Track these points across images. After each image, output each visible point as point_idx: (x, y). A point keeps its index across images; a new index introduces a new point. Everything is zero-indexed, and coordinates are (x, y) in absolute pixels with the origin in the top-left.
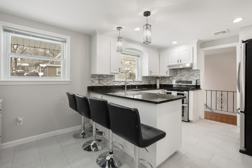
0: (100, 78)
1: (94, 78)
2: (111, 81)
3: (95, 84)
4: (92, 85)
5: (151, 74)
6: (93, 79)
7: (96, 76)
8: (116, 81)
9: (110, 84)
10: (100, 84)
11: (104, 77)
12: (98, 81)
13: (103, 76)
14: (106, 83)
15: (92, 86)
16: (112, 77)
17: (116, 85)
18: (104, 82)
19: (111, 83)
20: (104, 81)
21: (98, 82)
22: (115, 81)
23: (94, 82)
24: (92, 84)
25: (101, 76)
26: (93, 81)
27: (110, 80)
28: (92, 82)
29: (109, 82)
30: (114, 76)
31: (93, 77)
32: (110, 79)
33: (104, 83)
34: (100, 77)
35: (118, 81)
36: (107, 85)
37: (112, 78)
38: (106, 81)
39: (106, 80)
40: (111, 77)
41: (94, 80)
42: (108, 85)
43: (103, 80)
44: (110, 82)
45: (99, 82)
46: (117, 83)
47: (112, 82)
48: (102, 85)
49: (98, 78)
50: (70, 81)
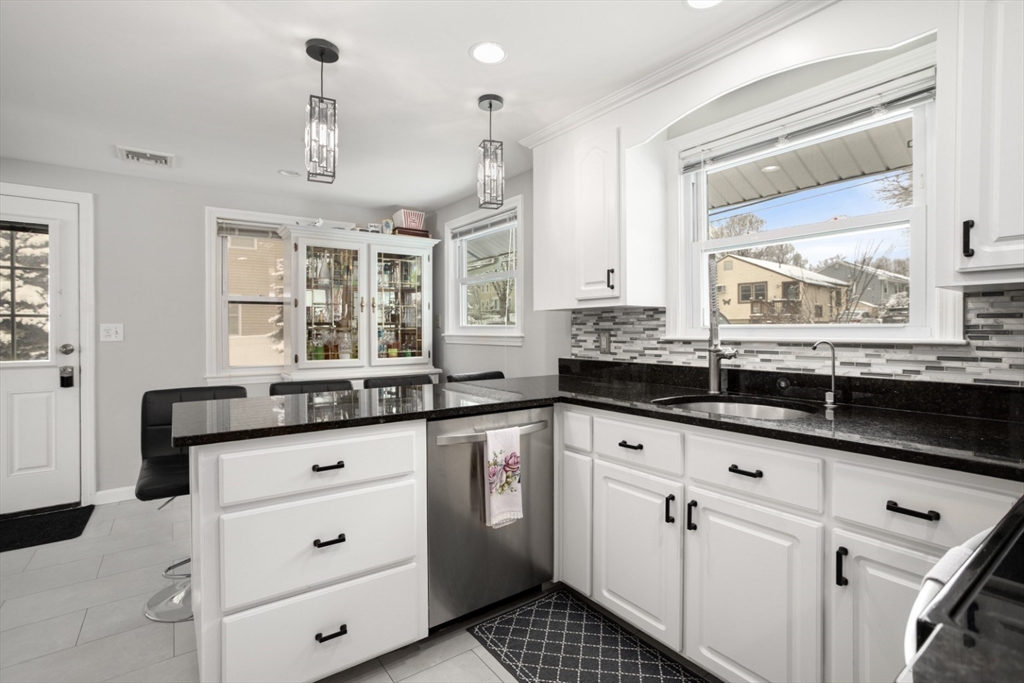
0: (603, 325)
1: (582, 327)
2: (650, 338)
3: (585, 349)
4: (576, 355)
5: (972, 264)
6: (577, 329)
7: (586, 318)
8: (679, 341)
9: (642, 355)
10: (603, 353)
11: (617, 320)
12: (595, 338)
13: (612, 315)
14: (626, 348)
15: (573, 357)
16: (656, 316)
17: (678, 361)
18: (616, 344)
19: (647, 352)
20: (619, 339)
21: (594, 341)
22: (670, 342)
23: (581, 344)
24: (576, 351)
25: (604, 315)
26: (578, 338)
27: (644, 336)
28: (573, 340)
29: (638, 346)
30: (664, 312)
31: (579, 321)
32: (645, 329)
33: (616, 348)
34: (601, 319)
35: (687, 342)
36: (632, 358)
37: (653, 323)
38: (624, 339)
39: (624, 333)
40: (651, 318)
41: (582, 332)
42: (635, 361)
43: (612, 333)
44: (647, 344)
45: (598, 344)
46: (682, 350)
47: (654, 343)
48: (609, 358)
49: (594, 324)
50: (522, 337)
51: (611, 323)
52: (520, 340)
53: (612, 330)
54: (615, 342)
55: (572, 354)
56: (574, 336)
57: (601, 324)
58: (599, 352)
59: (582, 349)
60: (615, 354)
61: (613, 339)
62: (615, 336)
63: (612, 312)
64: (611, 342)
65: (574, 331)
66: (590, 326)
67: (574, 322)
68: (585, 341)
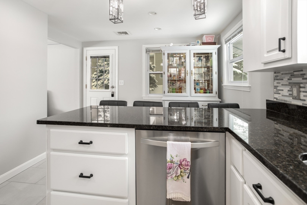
0: (295, 80)
1: (280, 81)
3: (282, 95)
4: (276, 99)
6: (277, 83)
7: (283, 76)
10: (295, 98)
11: (305, 76)
12: (289, 89)
13: (301, 73)
15: (275, 100)
18: (304, 94)
20: (306, 89)
21: (288, 91)
23: (280, 92)
24: (277, 96)
25: (295, 73)
26: (278, 88)
28: (275, 90)
31: (278, 78)
33: (304, 96)
34: (293, 76)
41: (280, 85)
43: (302, 85)
45: (291, 93)
48: (300, 103)
49: (288, 79)
50: (250, 87)
51: (301, 79)
52: (249, 88)
53: (302, 83)
54: (303, 92)
55: (275, 98)
56: (276, 87)
57: (293, 79)
58: (291, 98)
59: (280, 95)
60: (304, 100)
61: (302, 90)
62: (304, 87)
63: (302, 71)
64: (300, 92)
65: (276, 84)
66: (285, 81)
67: (276, 78)
68: (282, 90)
